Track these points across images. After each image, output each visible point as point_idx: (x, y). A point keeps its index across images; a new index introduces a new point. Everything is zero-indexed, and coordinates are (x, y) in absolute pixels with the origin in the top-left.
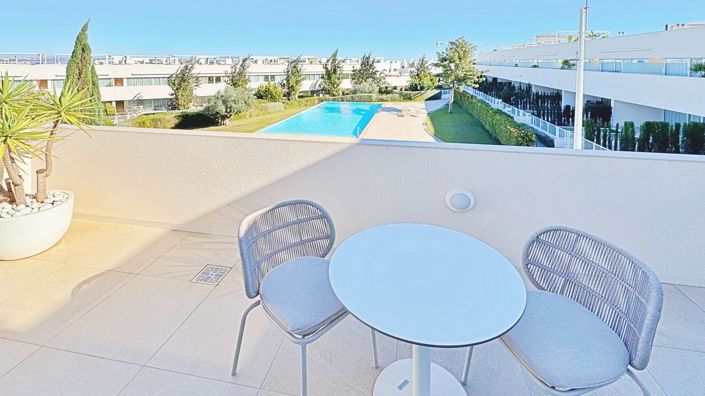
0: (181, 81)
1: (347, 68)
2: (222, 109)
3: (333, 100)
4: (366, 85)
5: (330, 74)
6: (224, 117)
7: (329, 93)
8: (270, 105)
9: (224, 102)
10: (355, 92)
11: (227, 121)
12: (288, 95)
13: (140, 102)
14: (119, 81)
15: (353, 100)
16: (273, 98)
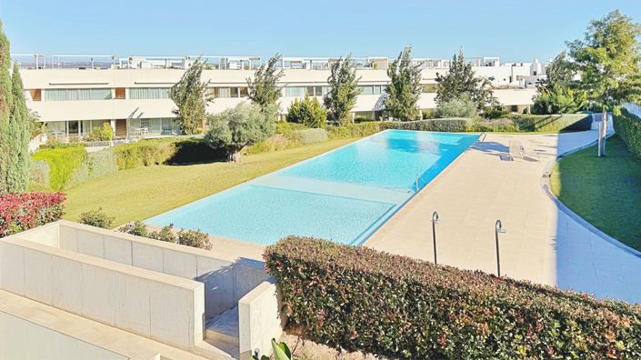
0: (187, 92)
1: (428, 76)
2: (227, 136)
3: (404, 127)
4: (457, 104)
5: (401, 85)
6: (233, 149)
7: (396, 116)
8: (307, 132)
9: (233, 124)
10: (438, 115)
11: (237, 155)
12: (334, 118)
13: (146, 122)
14: (120, 92)
15: (434, 128)
16: (312, 122)
